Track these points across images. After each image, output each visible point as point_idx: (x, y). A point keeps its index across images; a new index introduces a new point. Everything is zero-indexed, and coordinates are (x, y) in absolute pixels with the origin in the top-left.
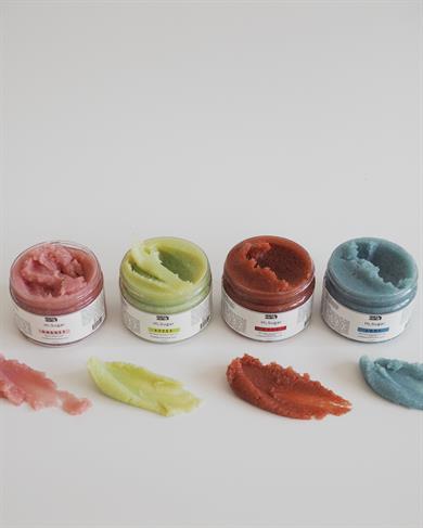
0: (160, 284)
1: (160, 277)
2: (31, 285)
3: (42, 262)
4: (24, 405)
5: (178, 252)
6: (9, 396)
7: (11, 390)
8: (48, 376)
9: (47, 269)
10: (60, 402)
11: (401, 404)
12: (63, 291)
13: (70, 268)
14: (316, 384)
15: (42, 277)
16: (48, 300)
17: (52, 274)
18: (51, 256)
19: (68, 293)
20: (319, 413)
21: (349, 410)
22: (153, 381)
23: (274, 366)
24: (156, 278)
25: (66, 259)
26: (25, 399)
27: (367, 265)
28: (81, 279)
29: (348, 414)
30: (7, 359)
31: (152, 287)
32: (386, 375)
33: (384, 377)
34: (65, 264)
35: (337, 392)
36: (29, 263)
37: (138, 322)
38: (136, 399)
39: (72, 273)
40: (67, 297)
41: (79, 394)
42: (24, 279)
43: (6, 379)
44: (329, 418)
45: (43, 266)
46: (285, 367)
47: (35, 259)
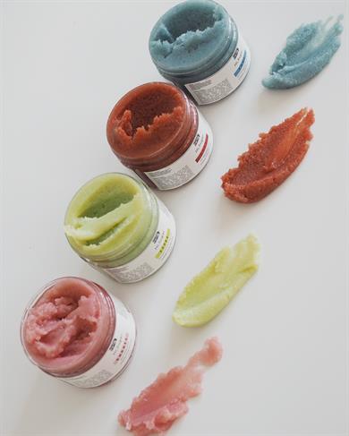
0: (128, 222)
1: (117, 220)
2: (67, 351)
3: (45, 333)
4: (190, 404)
5: (92, 199)
6: (177, 414)
7: (170, 411)
8: (165, 371)
9: (54, 331)
10: (200, 368)
11: (323, 67)
12: (93, 319)
13: (62, 308)
14: (274, 130)
15: (65, 337)
16: (95, 338)
17: (64, 326)
18: (41, 322)
19: (97, 316)
20: (306, 136)
21: (311, 111)
22: (213, 271)
23: (242, 158)
24: (117, 225)
25: (50, 308)
26: (183, 401)
27: (185, 38)
28: (83, 299)
29: (315, 112)
30: (129, 407)
31: (126, 231)
32: (292, 67)
33: (294, 70)
34: (56, 311)
35: (289, 115)
36: (41, 346)
37: (146, 264)
38: (229, 292)
39: (69, 308)
40: (100, 318)
41: (198, 346)
42: (57, 357)
43: (157, 412)
44: (313, 129)
45: (50, 333)
46: (247, 150)
47: (39, 338)
